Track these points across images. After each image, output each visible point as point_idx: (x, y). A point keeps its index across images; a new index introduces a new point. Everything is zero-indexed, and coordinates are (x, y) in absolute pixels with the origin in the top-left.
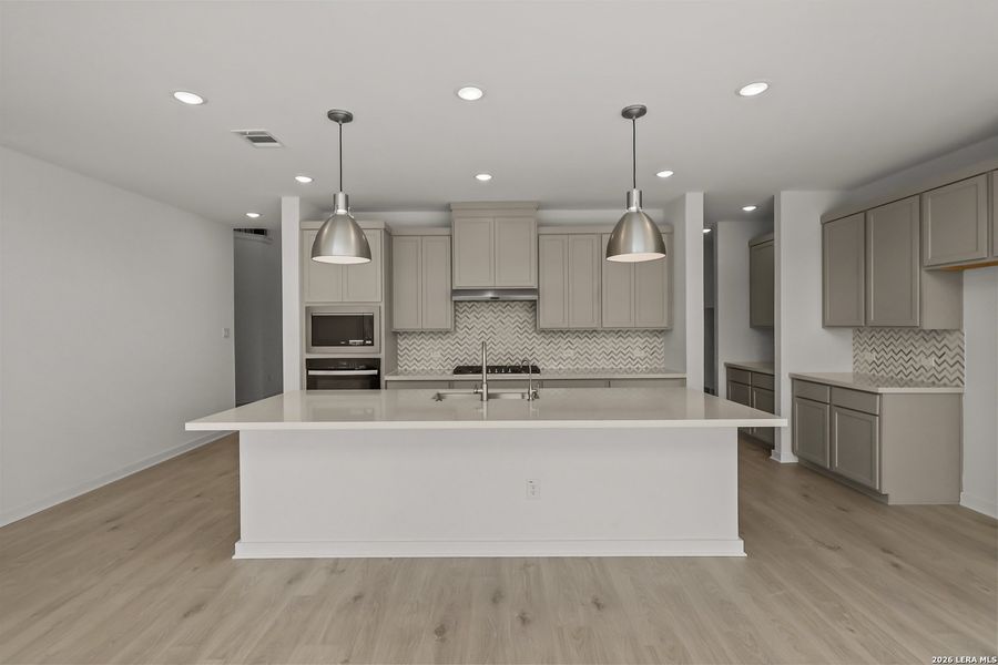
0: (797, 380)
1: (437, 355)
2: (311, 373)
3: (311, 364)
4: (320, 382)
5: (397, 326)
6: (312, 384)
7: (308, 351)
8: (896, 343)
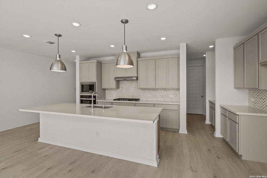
0: (222, 108)
1: (115, 95)
2: (81, 99)
3: (81, 97)
4: (83, 102)
5: (103, 87)
6: (82, 102)
7: (81, 93)
8: (260, 95)
